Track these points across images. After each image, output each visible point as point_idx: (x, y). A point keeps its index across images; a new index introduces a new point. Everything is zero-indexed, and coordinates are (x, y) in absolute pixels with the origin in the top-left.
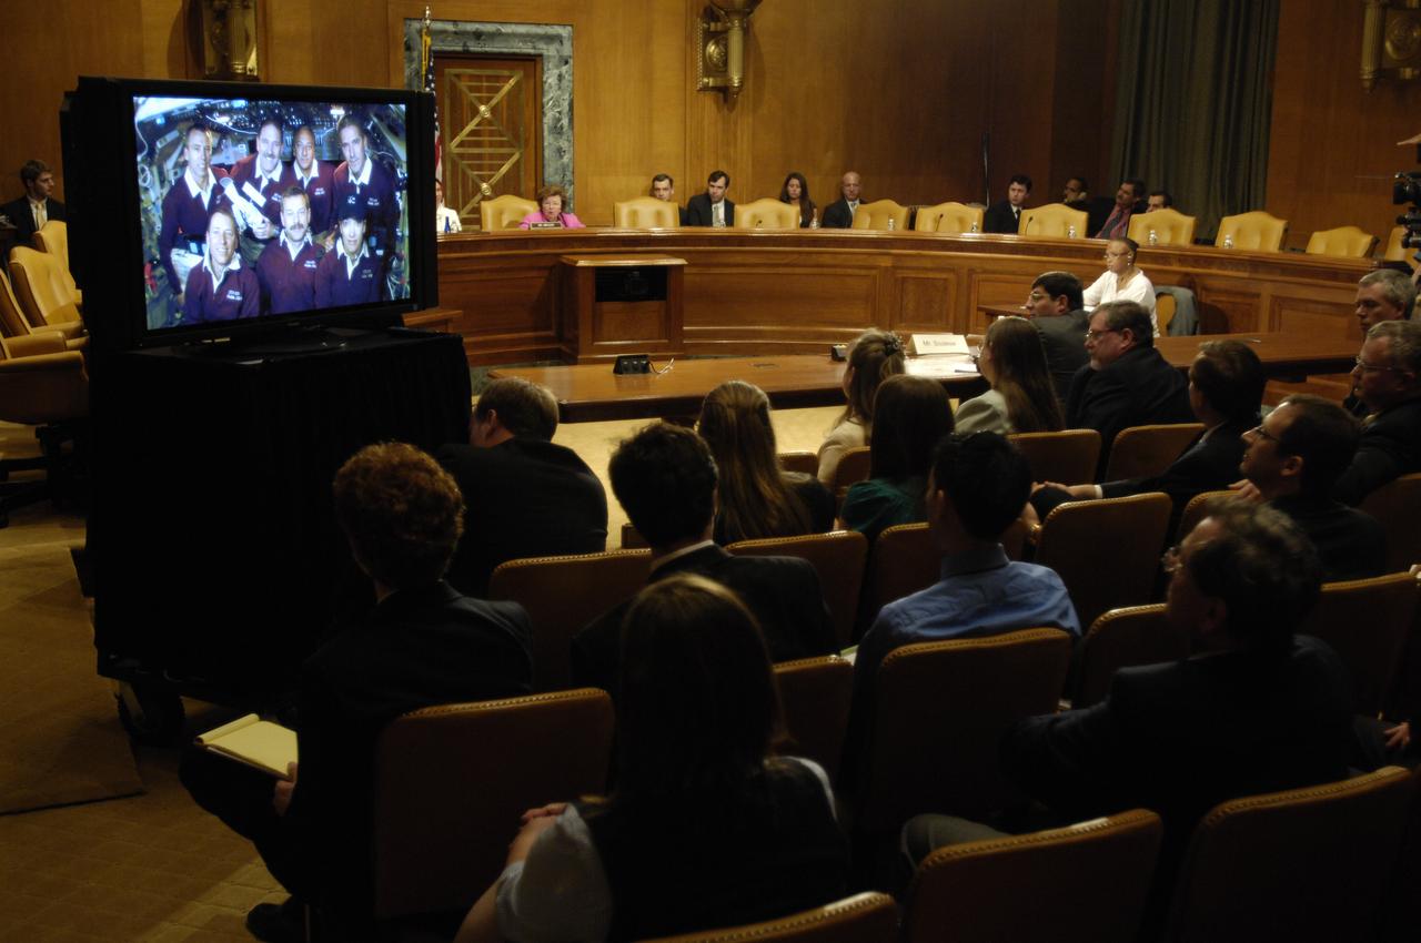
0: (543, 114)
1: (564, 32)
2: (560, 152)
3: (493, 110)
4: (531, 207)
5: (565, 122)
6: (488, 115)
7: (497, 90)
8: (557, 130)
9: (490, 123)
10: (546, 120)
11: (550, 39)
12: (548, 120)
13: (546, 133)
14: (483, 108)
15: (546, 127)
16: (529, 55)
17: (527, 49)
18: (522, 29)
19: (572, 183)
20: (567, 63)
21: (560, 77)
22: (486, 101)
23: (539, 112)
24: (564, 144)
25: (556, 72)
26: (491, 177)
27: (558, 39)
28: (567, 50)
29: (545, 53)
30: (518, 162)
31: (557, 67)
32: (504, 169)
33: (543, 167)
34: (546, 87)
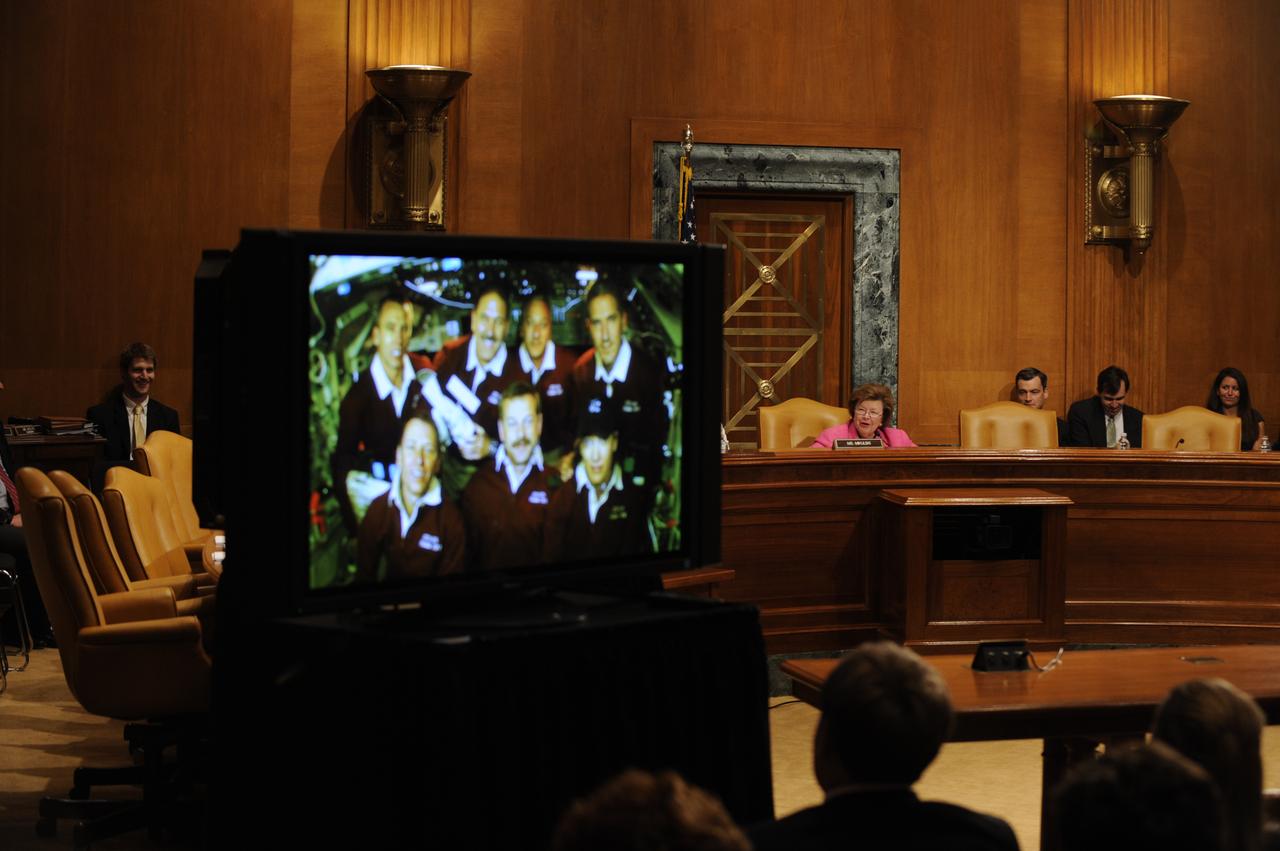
0: (854, 278)
1: (888, 159)
2: (878, 334)
3: (780, 273)
4: (835, 417)
5: (886, 289)
6: (772, 280)
7: (787, 243)
8: (875, 302)
9: (774, 291)
10: (857, 287)
11: (866, 169)
12: (861, 287)
13: (857, 306)
14: (764, 270)
15: (857, 297)
16: (835, 192)
17: (833, 184)
18: (825, 156)
19: (895, 381)
20: (890, 203)
21: (880, 225)
22: (769, 260)
23: (849, 275)
24: (884, 323)
25: (875, 216)
26: (774, 370)
27: (879, 169)
28: (891, 185)
29: (859, 189)
30: (815, 348)
31: (877, 210)
32: (794, 360)
33: (853, 356)
34: (859, 239)
